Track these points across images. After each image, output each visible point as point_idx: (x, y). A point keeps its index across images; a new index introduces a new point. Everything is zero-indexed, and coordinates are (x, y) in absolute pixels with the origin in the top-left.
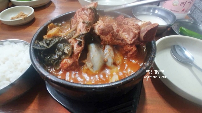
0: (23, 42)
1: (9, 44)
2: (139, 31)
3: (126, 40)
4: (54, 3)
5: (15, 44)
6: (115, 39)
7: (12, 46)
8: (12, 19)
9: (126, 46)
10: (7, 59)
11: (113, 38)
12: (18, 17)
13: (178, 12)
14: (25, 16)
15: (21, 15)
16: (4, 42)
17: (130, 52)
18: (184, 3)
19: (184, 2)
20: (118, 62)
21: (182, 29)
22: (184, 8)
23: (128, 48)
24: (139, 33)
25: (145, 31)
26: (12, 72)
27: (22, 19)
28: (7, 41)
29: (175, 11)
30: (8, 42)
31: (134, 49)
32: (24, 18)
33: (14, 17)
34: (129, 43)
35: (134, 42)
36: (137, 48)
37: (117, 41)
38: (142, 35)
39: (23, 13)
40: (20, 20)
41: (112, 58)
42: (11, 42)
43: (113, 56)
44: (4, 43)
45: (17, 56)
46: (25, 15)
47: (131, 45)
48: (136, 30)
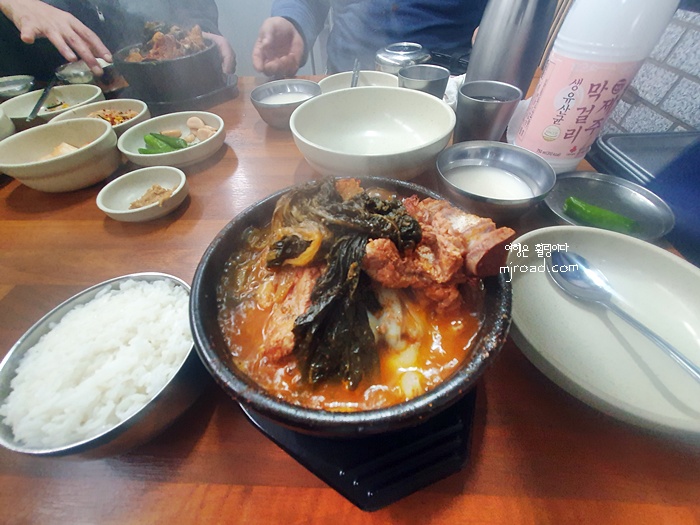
0: (167, 280)
1: (134, 287)
2: (463, 250)
3: (429, 274)
4: (232, 150)
5: (147, 285)
6: (401, 275)
7: (142, 290)
8: (134, 206)
9: (431, 287)
10: (133, 331)
11: (398, 275)
12: (146, 200)
13: (558, 155)
14: (166, 196)
15: (156, 194)
16: (120, 282)
17: (442, 300)
18: (575, 134)
19: (574, 130)
20: (413, 333)
21: (571, 204)
22: (575, 144)
23: (437, 292)
24: (464, 256)
25: (478, 251)
26: (149, 369)
27: (157, 206)
28: (128, 278)
29: (550, 153)
30: (130, 282)
31: (454, 295)
32: (164, 203)
33: (138, 201)
34: (440, 280)
35: (452, 279)
36: (461, 293)
37: (409, 279)
38: (474, 261)
39: (159, 188)
40: (153, 207)
41: (399, 324)
42: (140, 279)
43: (401, 317)
44: (123, 285)
45: (157, 319)
46: (163, 193)
47: (445, 285)
48: (453, 247)
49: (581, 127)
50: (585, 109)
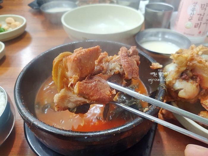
13: (193, 35)
18: (199, 25)
29: (190, 34)
49: (201, 23)
50: (201, 15)
